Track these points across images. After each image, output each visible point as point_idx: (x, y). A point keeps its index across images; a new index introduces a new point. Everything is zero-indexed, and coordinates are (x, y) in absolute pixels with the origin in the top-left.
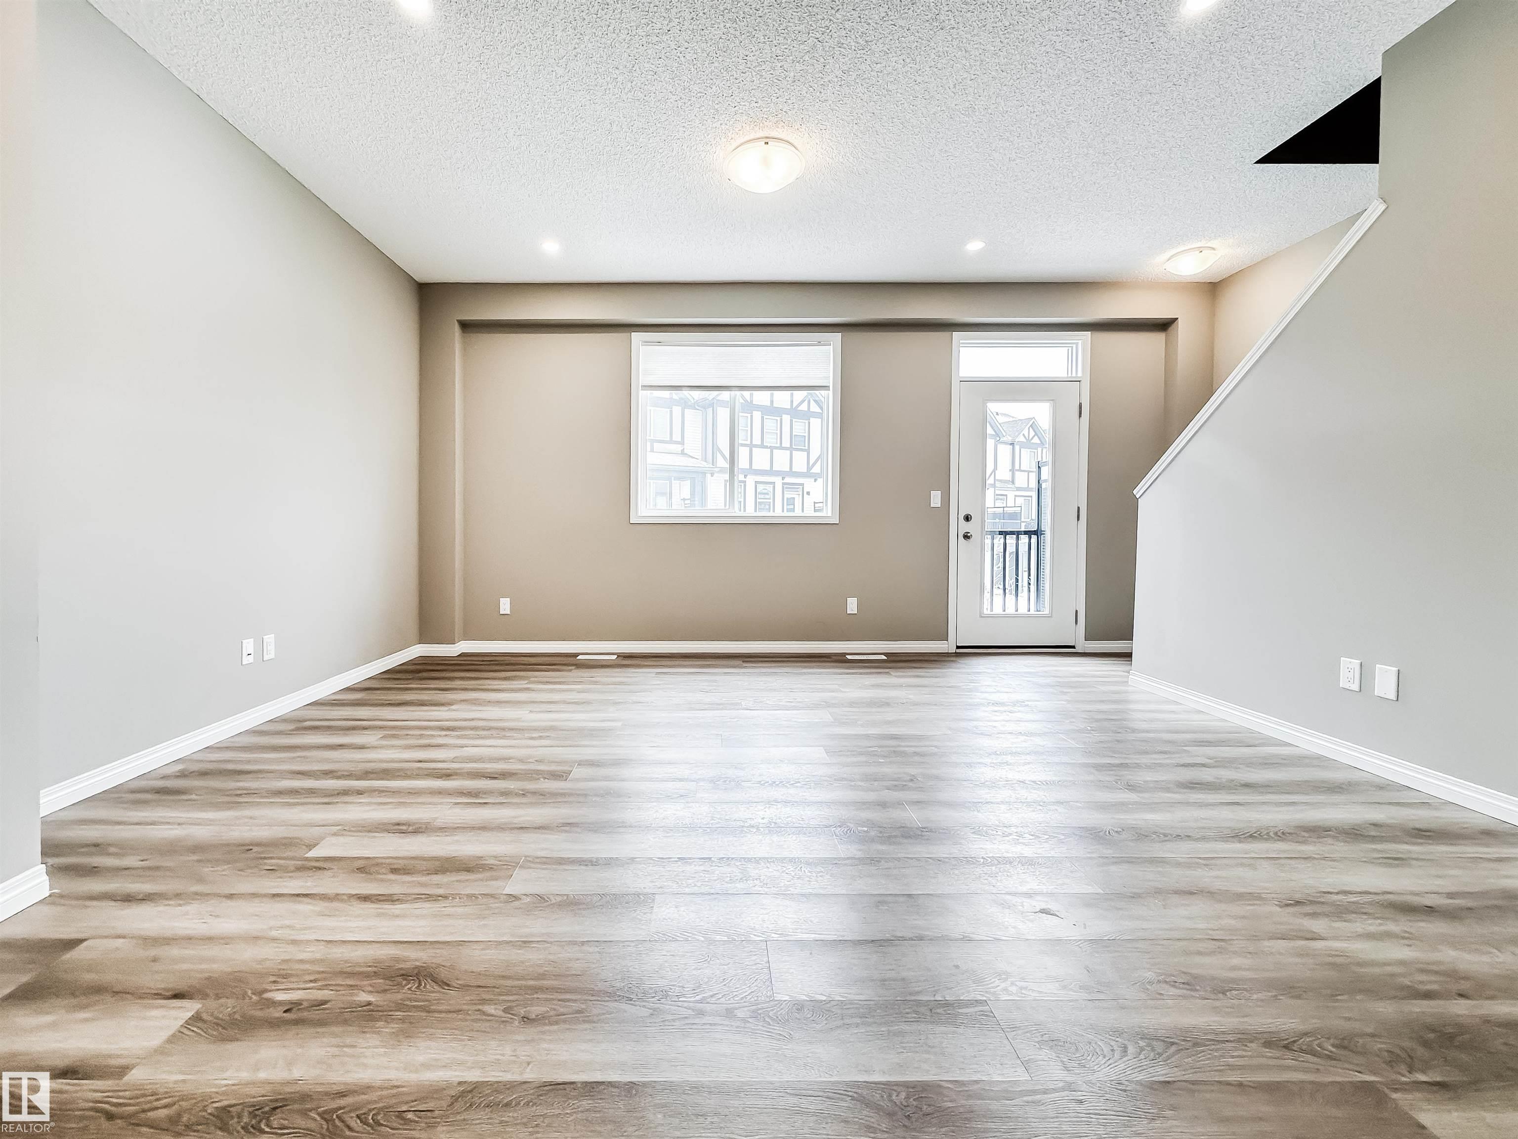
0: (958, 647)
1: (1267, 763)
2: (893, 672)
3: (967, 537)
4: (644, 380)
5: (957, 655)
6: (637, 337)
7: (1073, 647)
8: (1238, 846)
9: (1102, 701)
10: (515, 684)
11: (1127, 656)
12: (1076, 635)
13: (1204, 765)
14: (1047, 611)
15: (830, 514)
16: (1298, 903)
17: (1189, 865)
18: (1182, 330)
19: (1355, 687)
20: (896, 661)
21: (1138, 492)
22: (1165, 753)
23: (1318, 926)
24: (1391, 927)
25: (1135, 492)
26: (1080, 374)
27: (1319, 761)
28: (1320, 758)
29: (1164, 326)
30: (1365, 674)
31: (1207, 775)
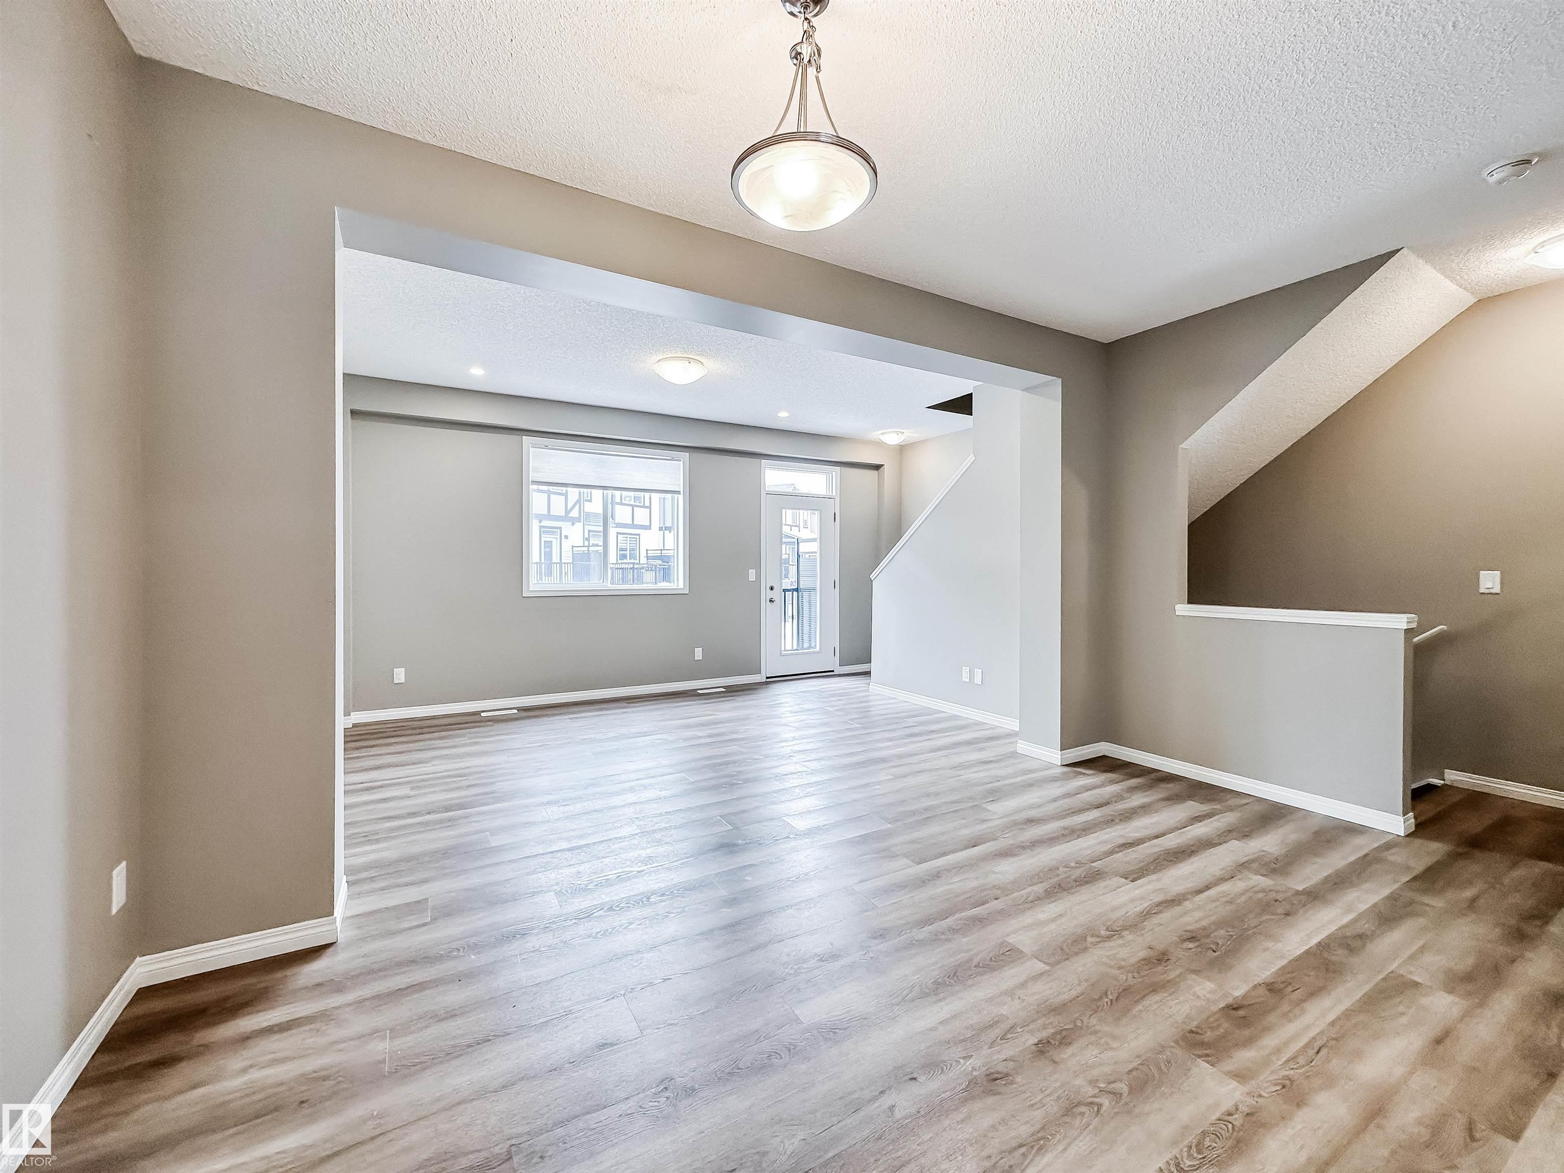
0: (767, 678)
1: (938, 721)
2: (738, 699)
3: (771, 601)
4: (533, 476)
5: (767, 683)
6: (526, 439)
7: (833, 671)
8: (934, 754)
9: (861, 702)
10: (457, 741)
11: (868, 673)
12: (833, 663)
13: (915, 726)
14: (818, 649)
15: (681, 586)
16: (954, 768)
17: (918, 763)
18: (886, 469)
19: (968, 680)
20: (732, 691)
21: (872, 576)
22: (897, 723)
23: (962, 772)
24: (981, 768)
25: (871, 577)
26: (834, 494)
27: (956, 717)
28: (956, 716)
29: (877, 467)
30: (971, 674)
31: (916, 730)
